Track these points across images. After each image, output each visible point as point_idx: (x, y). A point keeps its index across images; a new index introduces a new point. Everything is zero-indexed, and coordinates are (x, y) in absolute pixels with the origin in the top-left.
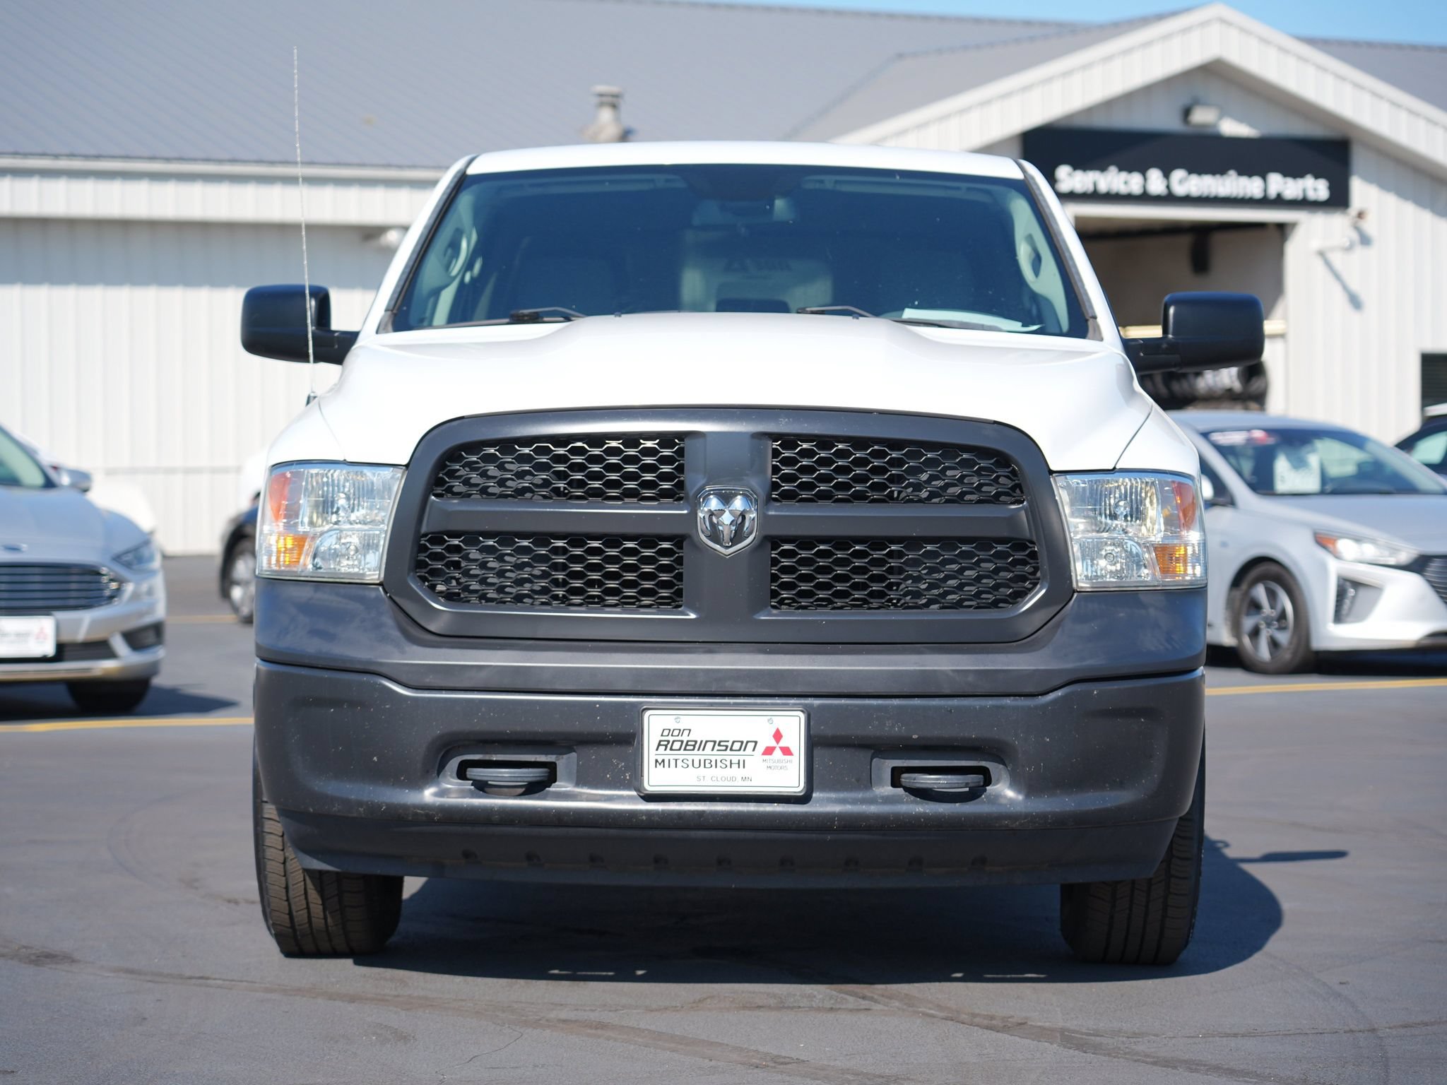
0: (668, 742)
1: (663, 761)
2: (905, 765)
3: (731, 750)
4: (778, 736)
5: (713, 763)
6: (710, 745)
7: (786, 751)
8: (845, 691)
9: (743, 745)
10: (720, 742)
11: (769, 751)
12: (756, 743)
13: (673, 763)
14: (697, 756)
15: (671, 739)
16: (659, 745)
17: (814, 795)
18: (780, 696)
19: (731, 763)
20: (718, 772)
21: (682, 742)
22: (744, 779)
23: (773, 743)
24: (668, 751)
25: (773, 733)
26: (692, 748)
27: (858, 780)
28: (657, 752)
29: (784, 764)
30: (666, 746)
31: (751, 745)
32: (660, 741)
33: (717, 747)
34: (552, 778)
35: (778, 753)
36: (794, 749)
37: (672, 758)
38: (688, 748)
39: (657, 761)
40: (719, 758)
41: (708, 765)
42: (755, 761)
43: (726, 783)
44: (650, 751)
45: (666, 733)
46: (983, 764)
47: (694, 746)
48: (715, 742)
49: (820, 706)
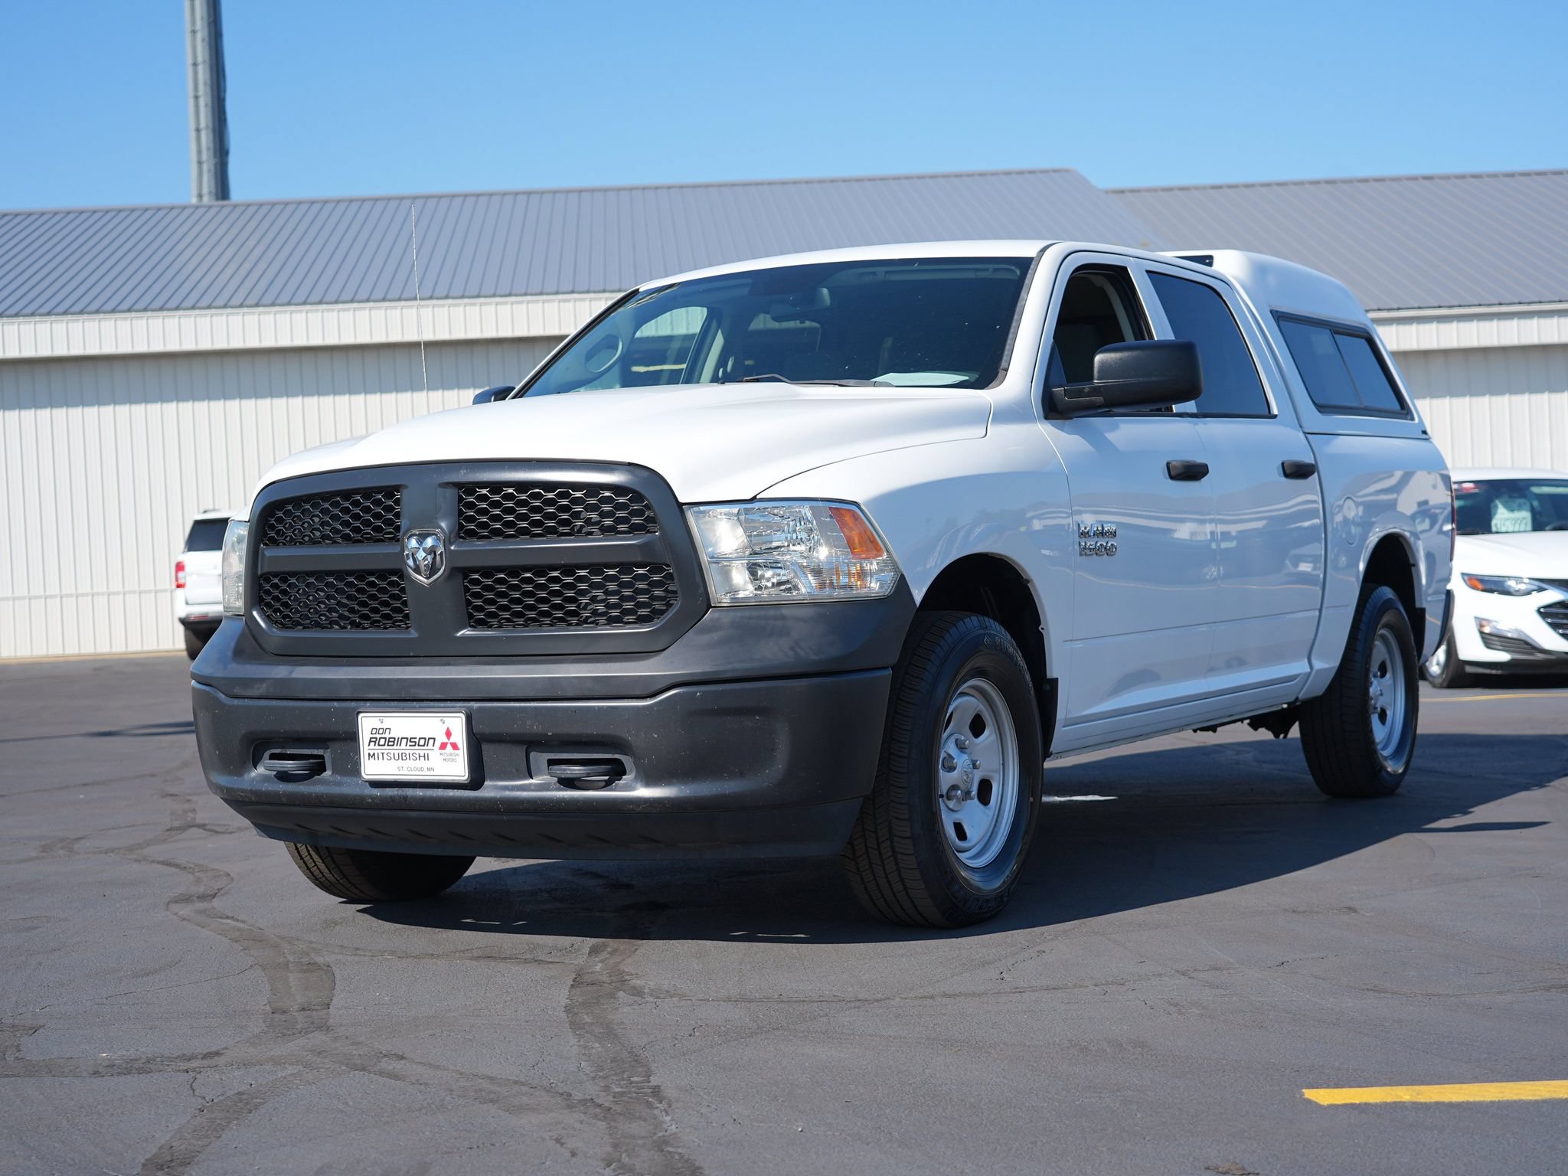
0: (376, 738)
1: (374, 754)
2: (557, 757)
3: (419, 745)
4: (448, 734)
5: (408, 756)
6: (404, 741)
7: (455, 746)
8: (494, 695)
9: (427, 740)
10: (411, 738)
11: (443, 746)
12: (434, 739)
13: (381, 755)
14: (395, 750)
15: (378, 736)
16: (370, 741)
17: (486, 783)
18: (451, 700)
19: (419, 757)
20: (410, 763)
21: (385, 738)
22: (429, 769)
23: (445, 740)
24: (377, 747)
25: (445, 731)
26: (392, 743)
27: (517, 771)
28: (370, 747)
29: (453, 757)
30: (375, 742)
31: (431, 741)
32: (371, 738)
33: (409, 743)
34: (321, 768)
35: (449, 747)
36: (460, 745)
37: (379, 751)
38: (390, 743)
39: (369, 754)
40: (411, 753)
41: (404, 758)
42: (435, 754)
43: (417, 773)
44: (365, 748)
45: (374, 731)
46: (617, 756)
47: (394, 742)
48: (407, 739)
49: (479, 708)
